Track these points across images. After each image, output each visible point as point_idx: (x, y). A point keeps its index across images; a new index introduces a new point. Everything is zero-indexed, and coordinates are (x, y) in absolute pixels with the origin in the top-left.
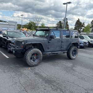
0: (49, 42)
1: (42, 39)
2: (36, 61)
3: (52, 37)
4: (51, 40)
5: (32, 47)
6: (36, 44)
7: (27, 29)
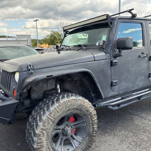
0: (112, 64)
1: (87, 55)
2: (75, 143)
3: (122, 45)
4: (120, 56)
5: (56, 89)
6: (69, 76)
7: (47, 45)
